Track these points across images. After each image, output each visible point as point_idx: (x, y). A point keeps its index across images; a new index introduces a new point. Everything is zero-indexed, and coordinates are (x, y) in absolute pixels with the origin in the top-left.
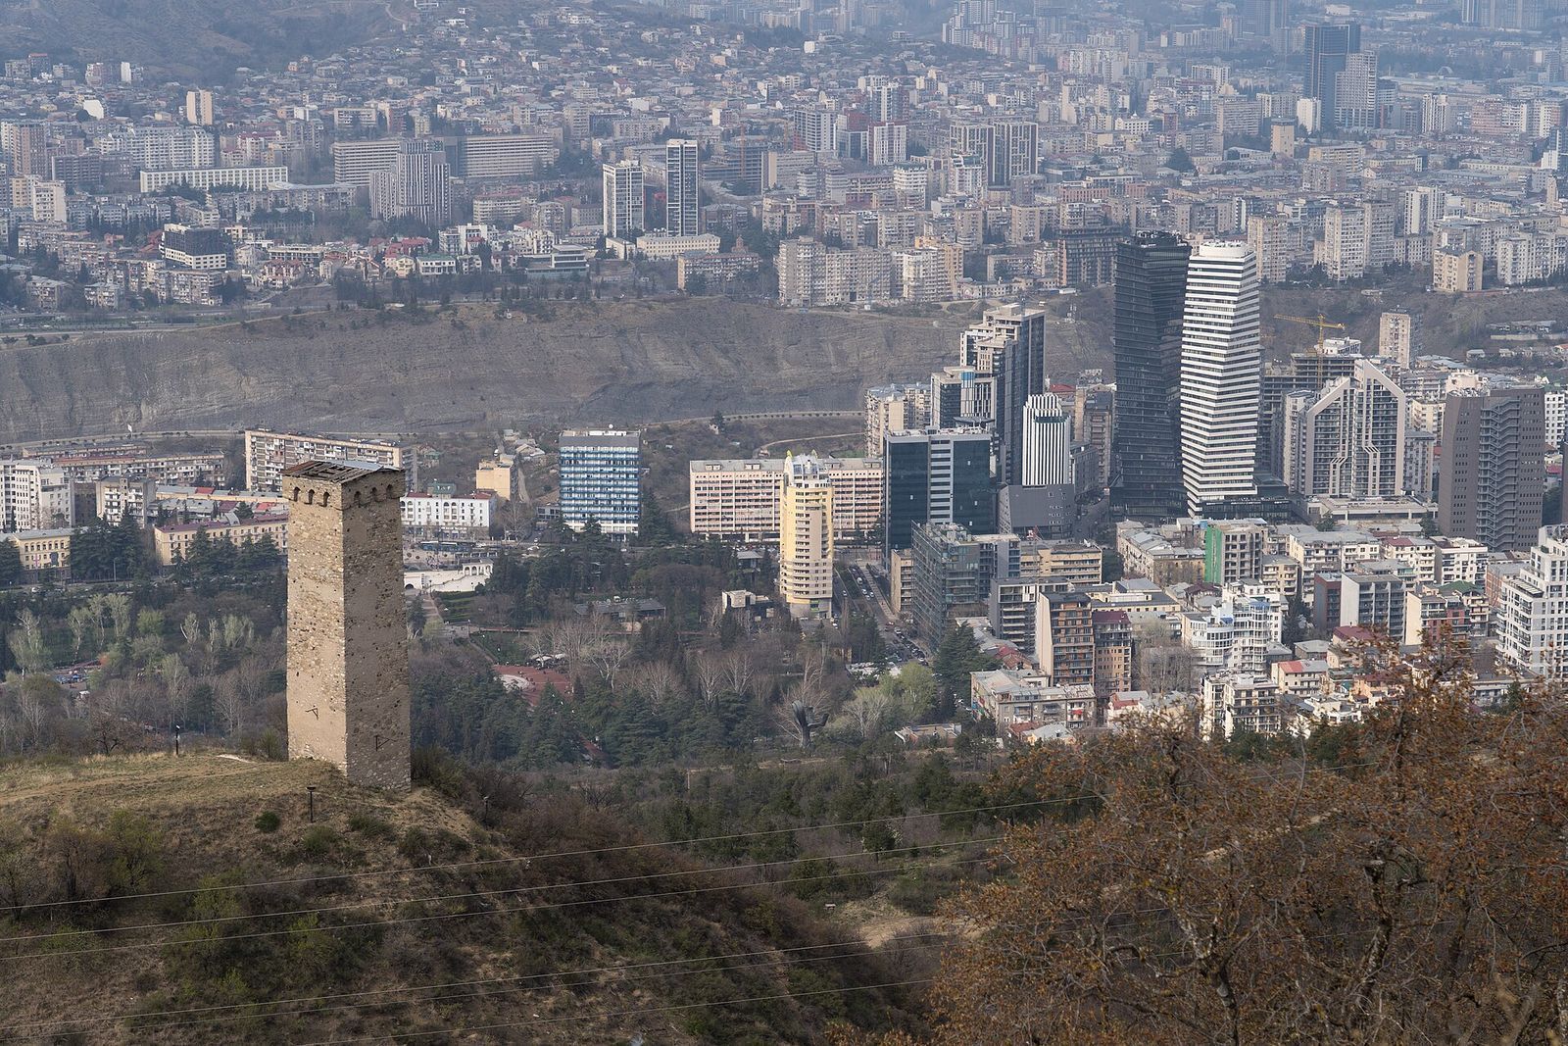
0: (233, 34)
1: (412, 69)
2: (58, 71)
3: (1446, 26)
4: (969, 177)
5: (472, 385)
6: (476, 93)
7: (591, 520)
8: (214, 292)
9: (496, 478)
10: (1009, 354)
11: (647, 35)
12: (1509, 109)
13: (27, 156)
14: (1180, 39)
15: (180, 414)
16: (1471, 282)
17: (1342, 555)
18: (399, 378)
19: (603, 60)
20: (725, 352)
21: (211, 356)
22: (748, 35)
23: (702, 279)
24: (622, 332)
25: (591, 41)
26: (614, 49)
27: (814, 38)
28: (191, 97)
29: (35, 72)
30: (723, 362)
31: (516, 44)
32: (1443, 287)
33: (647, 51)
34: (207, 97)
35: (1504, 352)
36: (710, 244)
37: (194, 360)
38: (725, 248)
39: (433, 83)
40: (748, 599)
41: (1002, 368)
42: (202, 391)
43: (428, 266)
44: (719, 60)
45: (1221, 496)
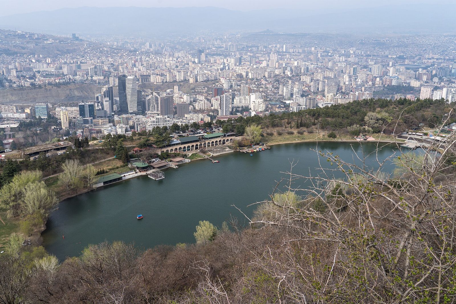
0: (59, 51)
1: (82, 55)
2: (31, 56)
3: (226, 50)
4: (144, 69)
5: (47, 97)
6: (89, 58)
7: (39, 116)
8: (30, 85)
9: (28, 111)
10: (106, 92)
11: (115, 51)
12: (221, 60)
13: (19, 67)
14: (192, 52)
15: (3, 102)
16: (194, 82)
17: (140, 119)
18: (36, 96)
19: (109, 54)
20: (87, 92)
21: (8, 94)
22: (129, 51)
23: (100, 82)
24: (71, 89)
25: (107, 52)
26: (111, 53)
27: (138, 52)
28: (47, 59)
29: (28, 56)
30: (86, 93)
31: (97, 52)
32: (190, 82)
33: (115, 53)
34: (49, 59)
35: (196, 91)
36: (102, 78)
37: (6, 94)
38: (104, 78)
39: (84, 57)
40: (55, 127)
41: (105, 94)
42: (6, 99)
43: (61, 81)
44: (125, 54)
45: (132, 111)
